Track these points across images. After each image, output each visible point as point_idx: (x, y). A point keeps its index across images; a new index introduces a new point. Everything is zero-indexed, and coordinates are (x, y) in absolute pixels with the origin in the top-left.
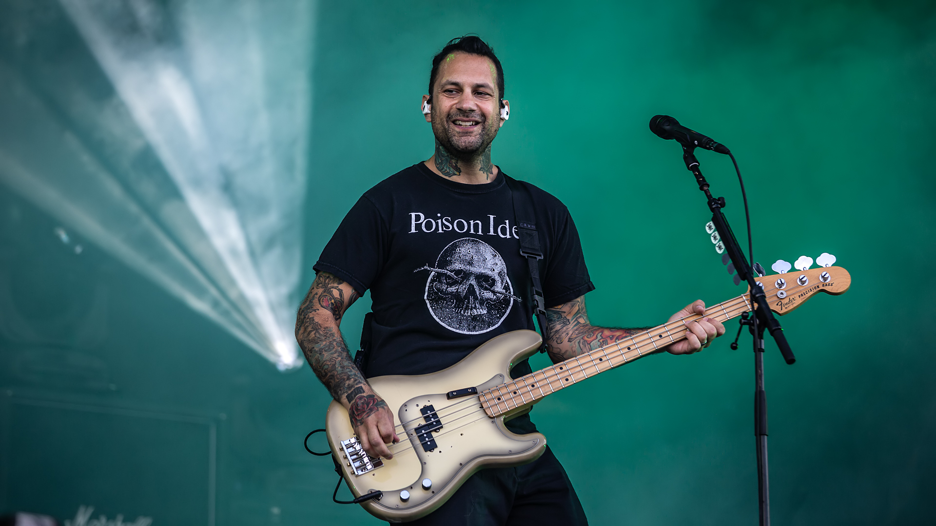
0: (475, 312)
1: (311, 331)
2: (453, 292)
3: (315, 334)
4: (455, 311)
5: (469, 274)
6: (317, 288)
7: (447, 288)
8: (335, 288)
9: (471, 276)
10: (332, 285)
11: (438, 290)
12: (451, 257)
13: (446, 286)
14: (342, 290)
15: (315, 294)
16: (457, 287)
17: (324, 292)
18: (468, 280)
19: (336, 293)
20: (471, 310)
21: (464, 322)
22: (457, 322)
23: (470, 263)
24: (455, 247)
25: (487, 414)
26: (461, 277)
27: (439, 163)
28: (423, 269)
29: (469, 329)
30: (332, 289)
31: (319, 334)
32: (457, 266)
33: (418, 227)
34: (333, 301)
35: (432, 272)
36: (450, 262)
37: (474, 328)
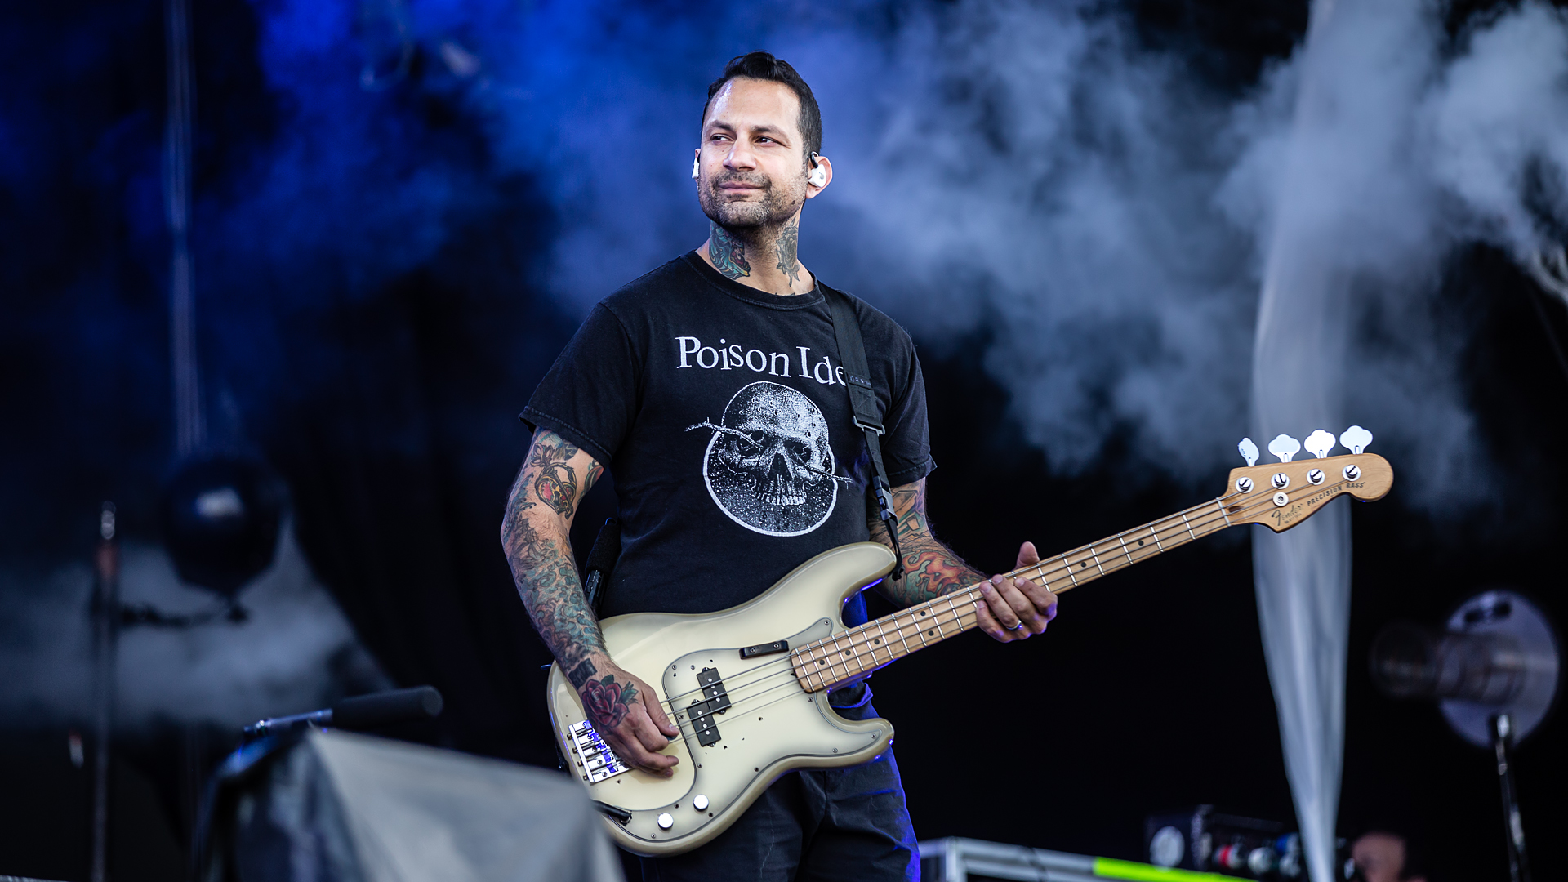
0: (786, 501)
1: (523, 545)
2: (751, 466)
3: (528, 551)
4: (757, 497)
5: (773, 439)
6: (533, 466)
7: (742, 459)
8: (561, 466)
9: (777, 441)
10: (555, 461)
11: (727, 461)
12: (745, 410)
13: (740, 456)
14: (572, 468)
15: (529, 476)
16: (757, 459)
17: (544, 474)
18: (773, 447)
19: (562, 475)
20: (781, 496)
21: (770, 517)
22: (759, 516)
23: (774, 422)
24: (749, 394)
25: (802, 688)
26: (762, 443)
27: (716, 255)
28: (701, 426)
29: (779, 528)
30: (555, 468)
31: (535, 551)
32: (755, 425)
33: (691, 358)
34: (558, 489)
35: (716, 431)
36: (744, 419)
37: (786, 526)
